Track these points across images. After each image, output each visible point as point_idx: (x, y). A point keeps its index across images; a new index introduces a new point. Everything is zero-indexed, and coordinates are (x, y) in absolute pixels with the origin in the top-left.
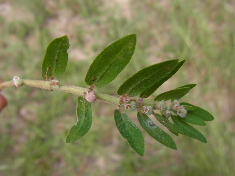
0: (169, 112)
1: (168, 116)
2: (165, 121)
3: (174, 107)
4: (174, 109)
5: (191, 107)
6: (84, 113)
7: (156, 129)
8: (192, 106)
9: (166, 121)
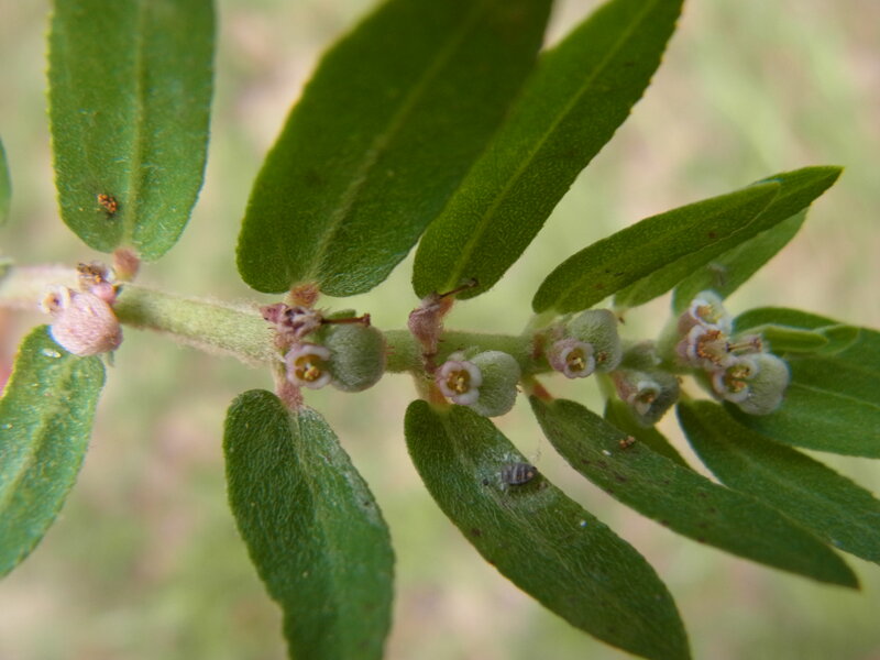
0: (654, 385)
1: (643, 408)
2: (618, 451)
3: (687, 343)
4: (687, 358)
5: (818, 332)
6: (38, 428)
7: (551, 509)
8: (829, 328)
9: (630, 446)
